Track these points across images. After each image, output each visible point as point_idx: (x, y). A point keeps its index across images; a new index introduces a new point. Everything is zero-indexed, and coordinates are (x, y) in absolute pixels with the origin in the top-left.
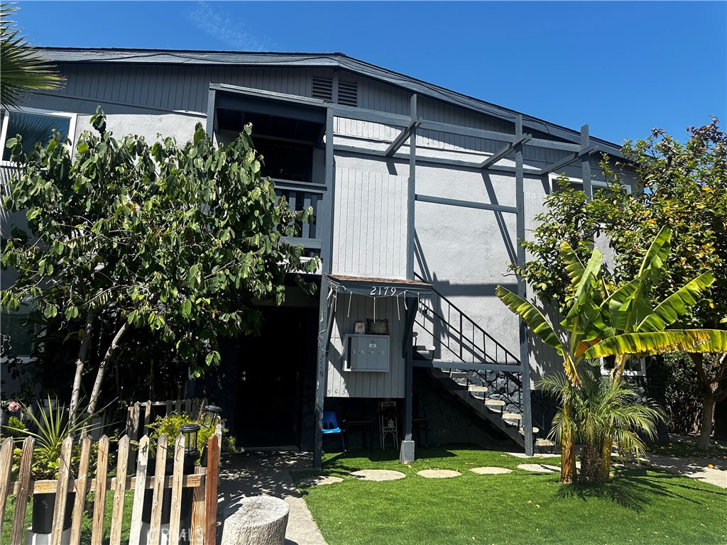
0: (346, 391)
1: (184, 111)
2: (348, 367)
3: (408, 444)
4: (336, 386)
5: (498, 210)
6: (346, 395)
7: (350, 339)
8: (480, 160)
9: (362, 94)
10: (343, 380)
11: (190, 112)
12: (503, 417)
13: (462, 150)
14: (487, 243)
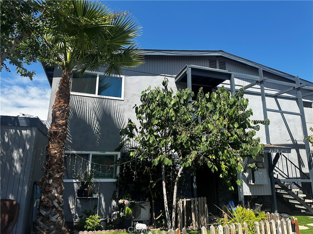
0: (250, 193)
1: (164, 75)
2: (253, 183)
4: (246, 191)
5: (282, 113)
6: (251, 195)
7: (252, 171)
8: (274, 93)
9: (227, 66)
10: (249, 188)
11: (166, 75)
12: (305, 201)
14: (279, 127)
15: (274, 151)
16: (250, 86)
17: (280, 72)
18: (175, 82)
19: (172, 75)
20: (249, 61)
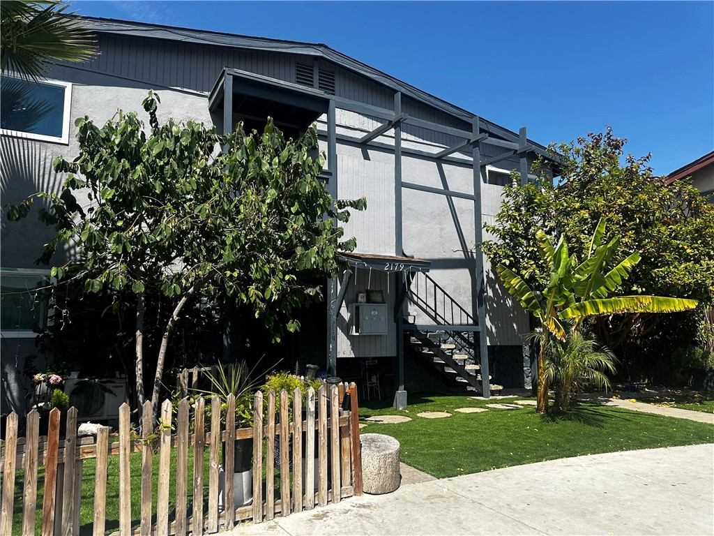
0: (352, 352)
1: (179, 89)
2: (356, 332)
3: (401, 394)
4: (343, 348)
5: (449, 195)
6: (352, 356)
7: (357, 308)
8: (436, 150)
9: (339, 84)
10: (349, 343)
11: (185, 90)
12: (466, 368)
13: (421, 141)
14: (440, 223)
15: (394, 268)
16: (380, 132)
17: (452, 106)
18: (210, 110)
19: (203, 91)
20: (386, 76)
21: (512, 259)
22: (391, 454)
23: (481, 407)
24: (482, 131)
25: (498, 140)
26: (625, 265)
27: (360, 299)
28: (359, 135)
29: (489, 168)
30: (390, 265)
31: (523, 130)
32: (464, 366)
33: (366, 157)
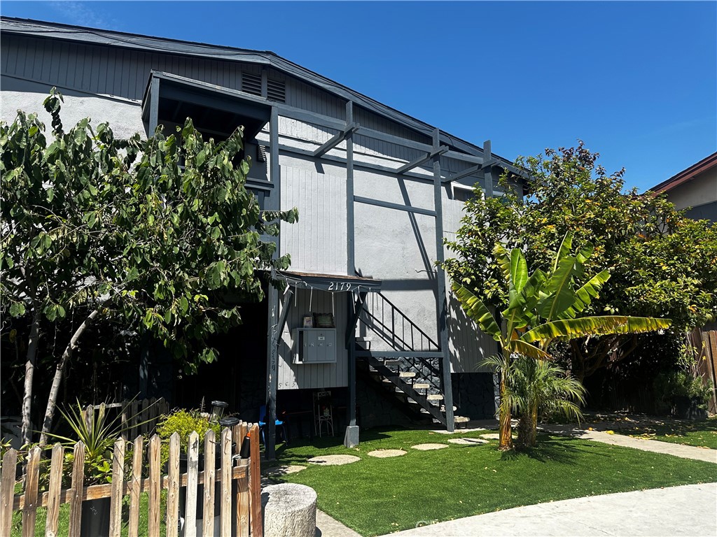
0: (296, 383)
1: (108, 96)
2: (300, 360)
3: (353, 429)
4: (286, 379)
5: (411, 211)
6: (296, 387)
7: (301, 333)
8: (396, 166)
9: (289, 93)
10: (292, 373)
11: (115, 97)
12: (428, 398)
13: (381, 155)
14: (403, 242)
15: (339, 288)
16: (332, 144)
17: (413, 119)
18: (143, 119)
19: (135, 99)
20: (341, 86)
21: (473, 277)
22: (302, 510)
23: (442, 443)
24: (442, 143)
25: (461, 154)
26: (594, 283)
27: (305, 323)
28: (312, 148)
29: (454, 184)
30: (335, 284)
31: (487, 144)
32: (426, 396)
33: (320, 170)
